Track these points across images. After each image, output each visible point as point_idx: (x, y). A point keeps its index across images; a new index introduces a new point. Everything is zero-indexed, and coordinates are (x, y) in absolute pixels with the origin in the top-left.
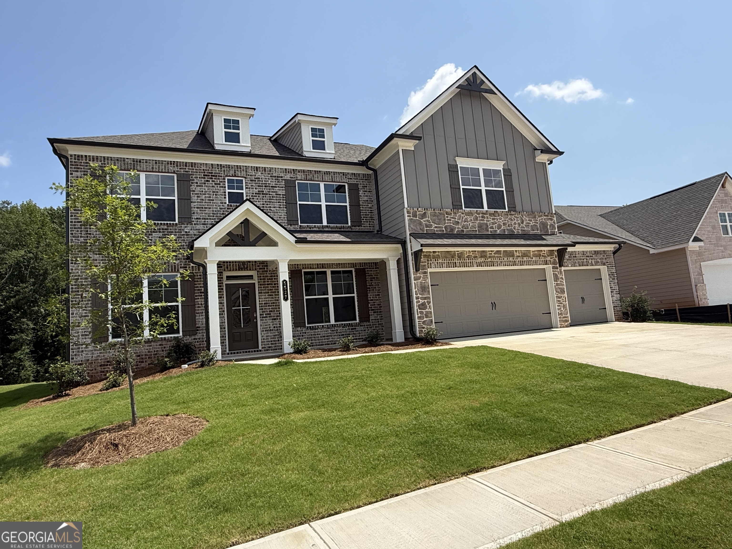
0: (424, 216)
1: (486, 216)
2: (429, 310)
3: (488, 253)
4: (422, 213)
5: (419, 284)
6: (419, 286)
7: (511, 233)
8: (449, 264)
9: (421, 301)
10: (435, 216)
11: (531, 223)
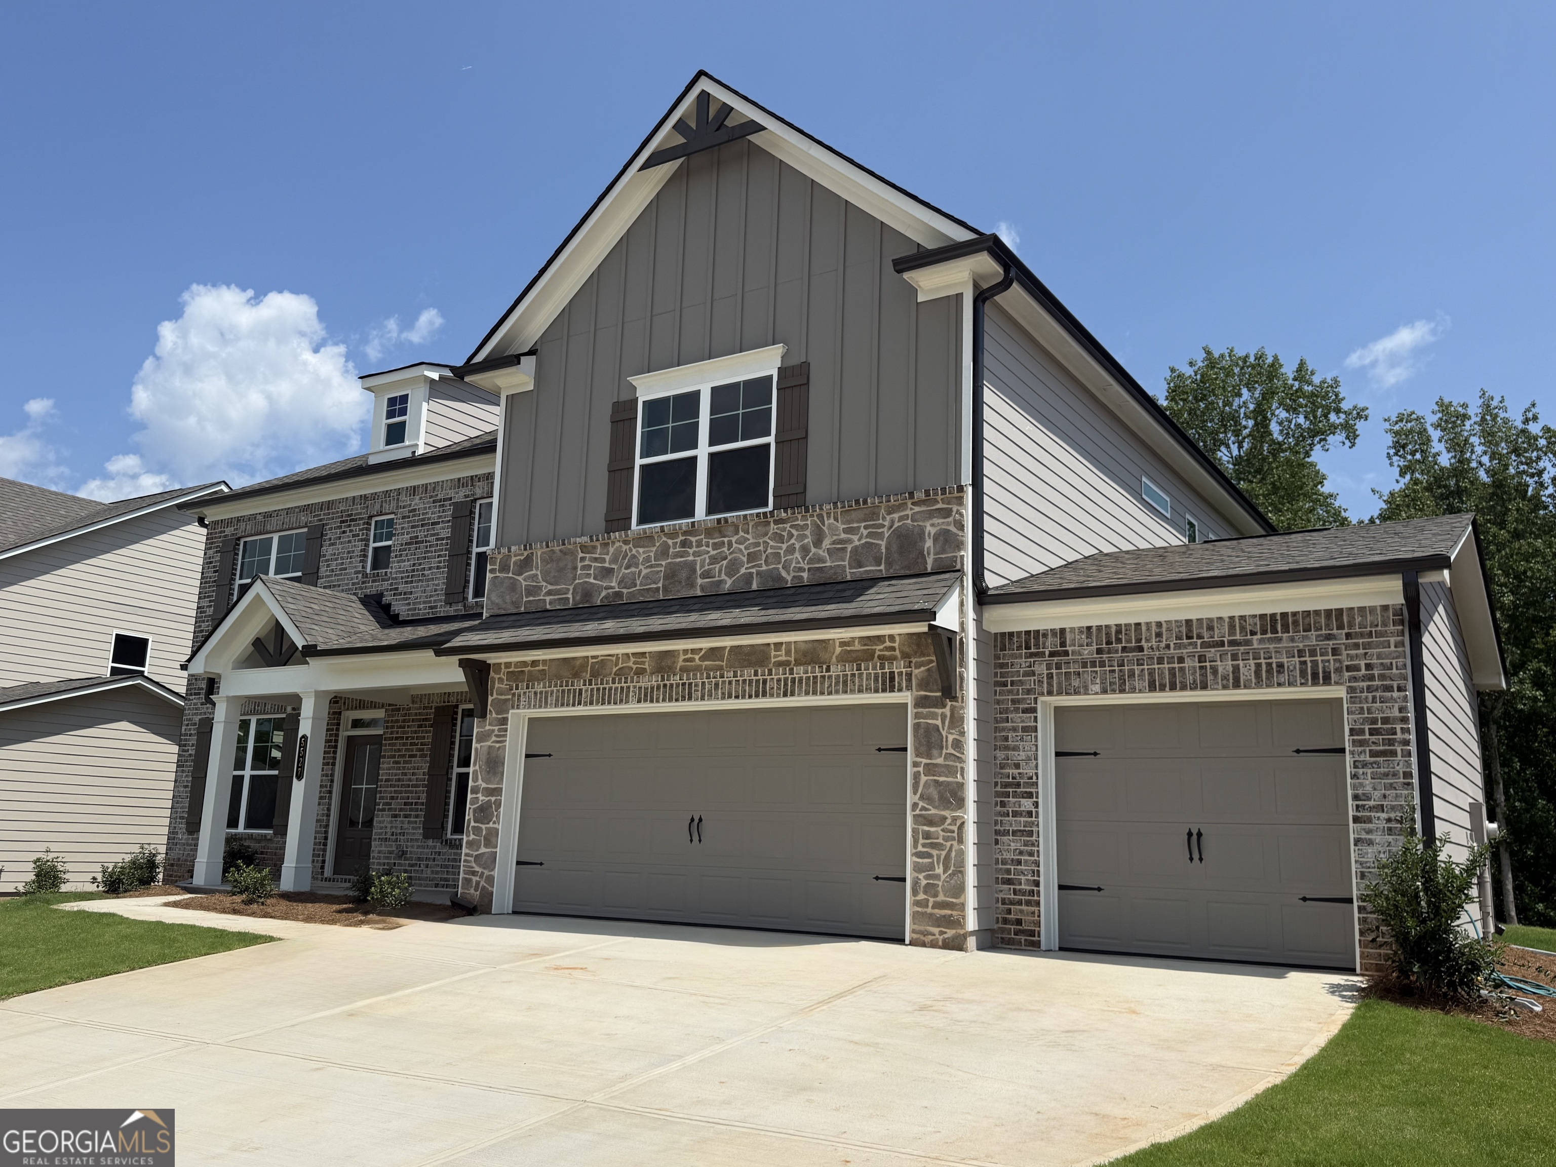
0: (526, 564)
1: (693, 539)
2: (495, 826)
3: (682, 657)
4: (522, 558)
5: (485, 750)
6: (484, 758)
7: (770, 585)
8: (563, 697)
9: (481, 798)
10: (552, 560)
11: (855, 538)
